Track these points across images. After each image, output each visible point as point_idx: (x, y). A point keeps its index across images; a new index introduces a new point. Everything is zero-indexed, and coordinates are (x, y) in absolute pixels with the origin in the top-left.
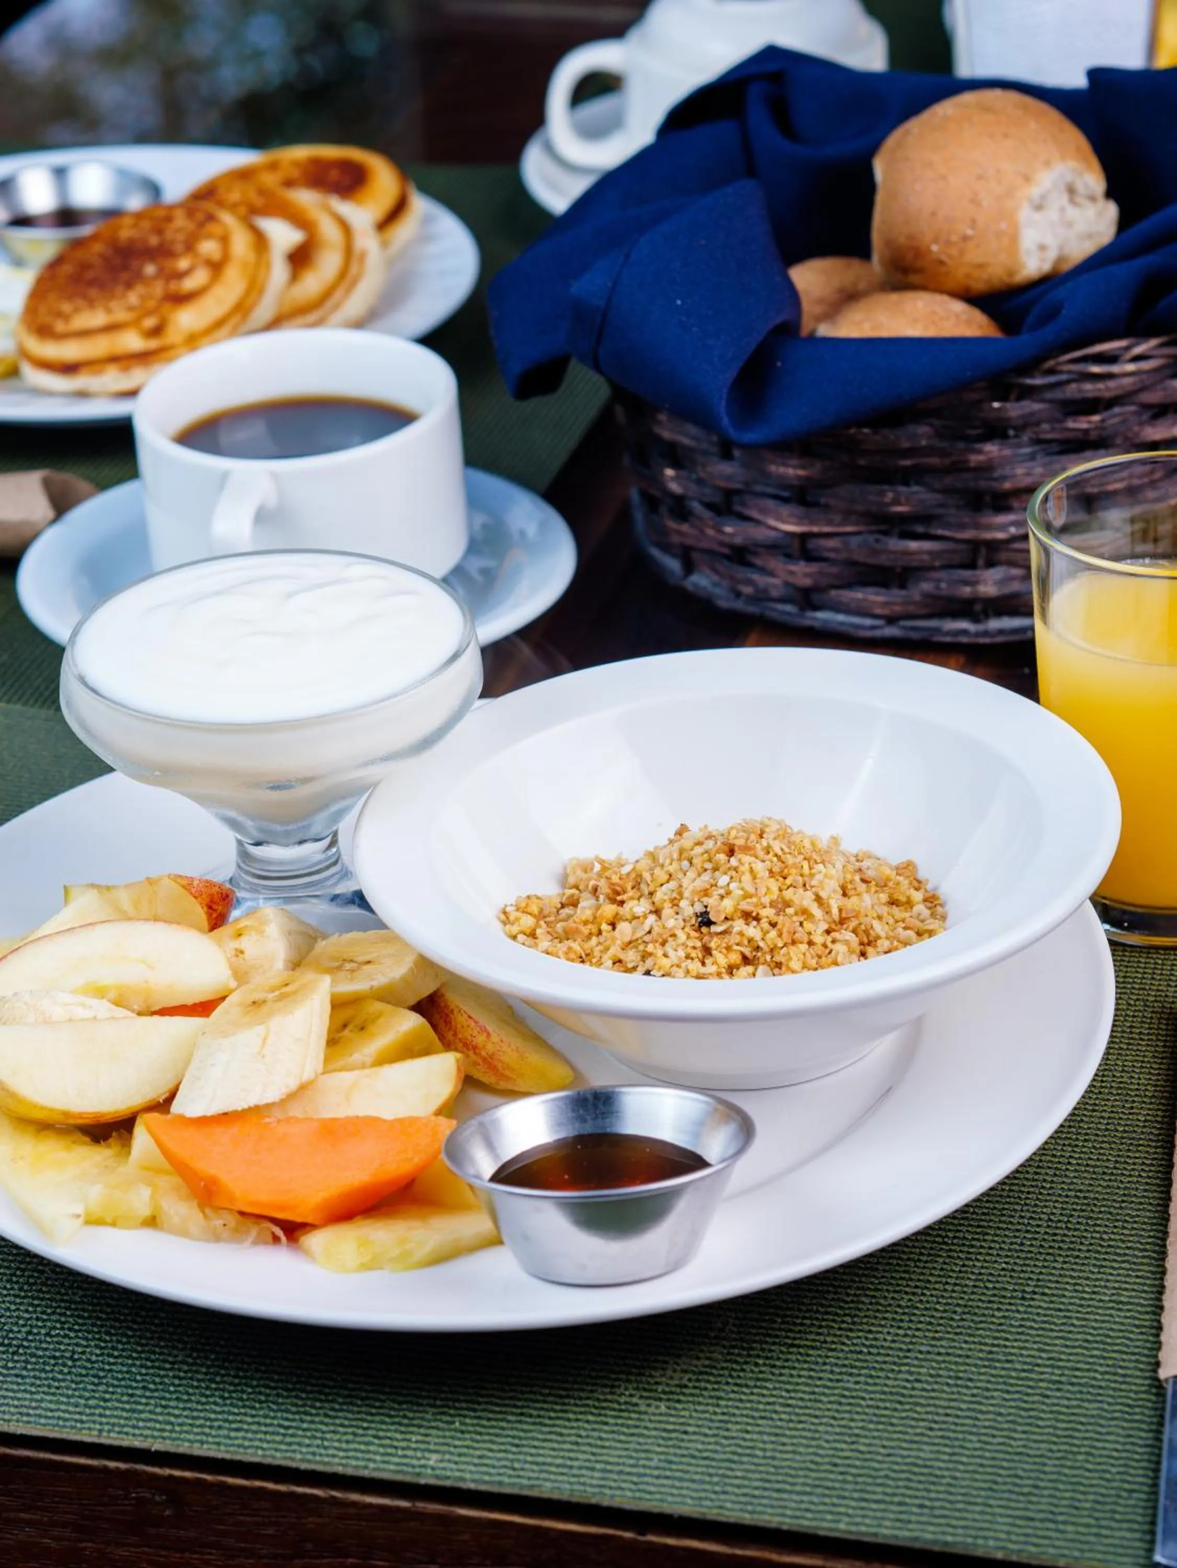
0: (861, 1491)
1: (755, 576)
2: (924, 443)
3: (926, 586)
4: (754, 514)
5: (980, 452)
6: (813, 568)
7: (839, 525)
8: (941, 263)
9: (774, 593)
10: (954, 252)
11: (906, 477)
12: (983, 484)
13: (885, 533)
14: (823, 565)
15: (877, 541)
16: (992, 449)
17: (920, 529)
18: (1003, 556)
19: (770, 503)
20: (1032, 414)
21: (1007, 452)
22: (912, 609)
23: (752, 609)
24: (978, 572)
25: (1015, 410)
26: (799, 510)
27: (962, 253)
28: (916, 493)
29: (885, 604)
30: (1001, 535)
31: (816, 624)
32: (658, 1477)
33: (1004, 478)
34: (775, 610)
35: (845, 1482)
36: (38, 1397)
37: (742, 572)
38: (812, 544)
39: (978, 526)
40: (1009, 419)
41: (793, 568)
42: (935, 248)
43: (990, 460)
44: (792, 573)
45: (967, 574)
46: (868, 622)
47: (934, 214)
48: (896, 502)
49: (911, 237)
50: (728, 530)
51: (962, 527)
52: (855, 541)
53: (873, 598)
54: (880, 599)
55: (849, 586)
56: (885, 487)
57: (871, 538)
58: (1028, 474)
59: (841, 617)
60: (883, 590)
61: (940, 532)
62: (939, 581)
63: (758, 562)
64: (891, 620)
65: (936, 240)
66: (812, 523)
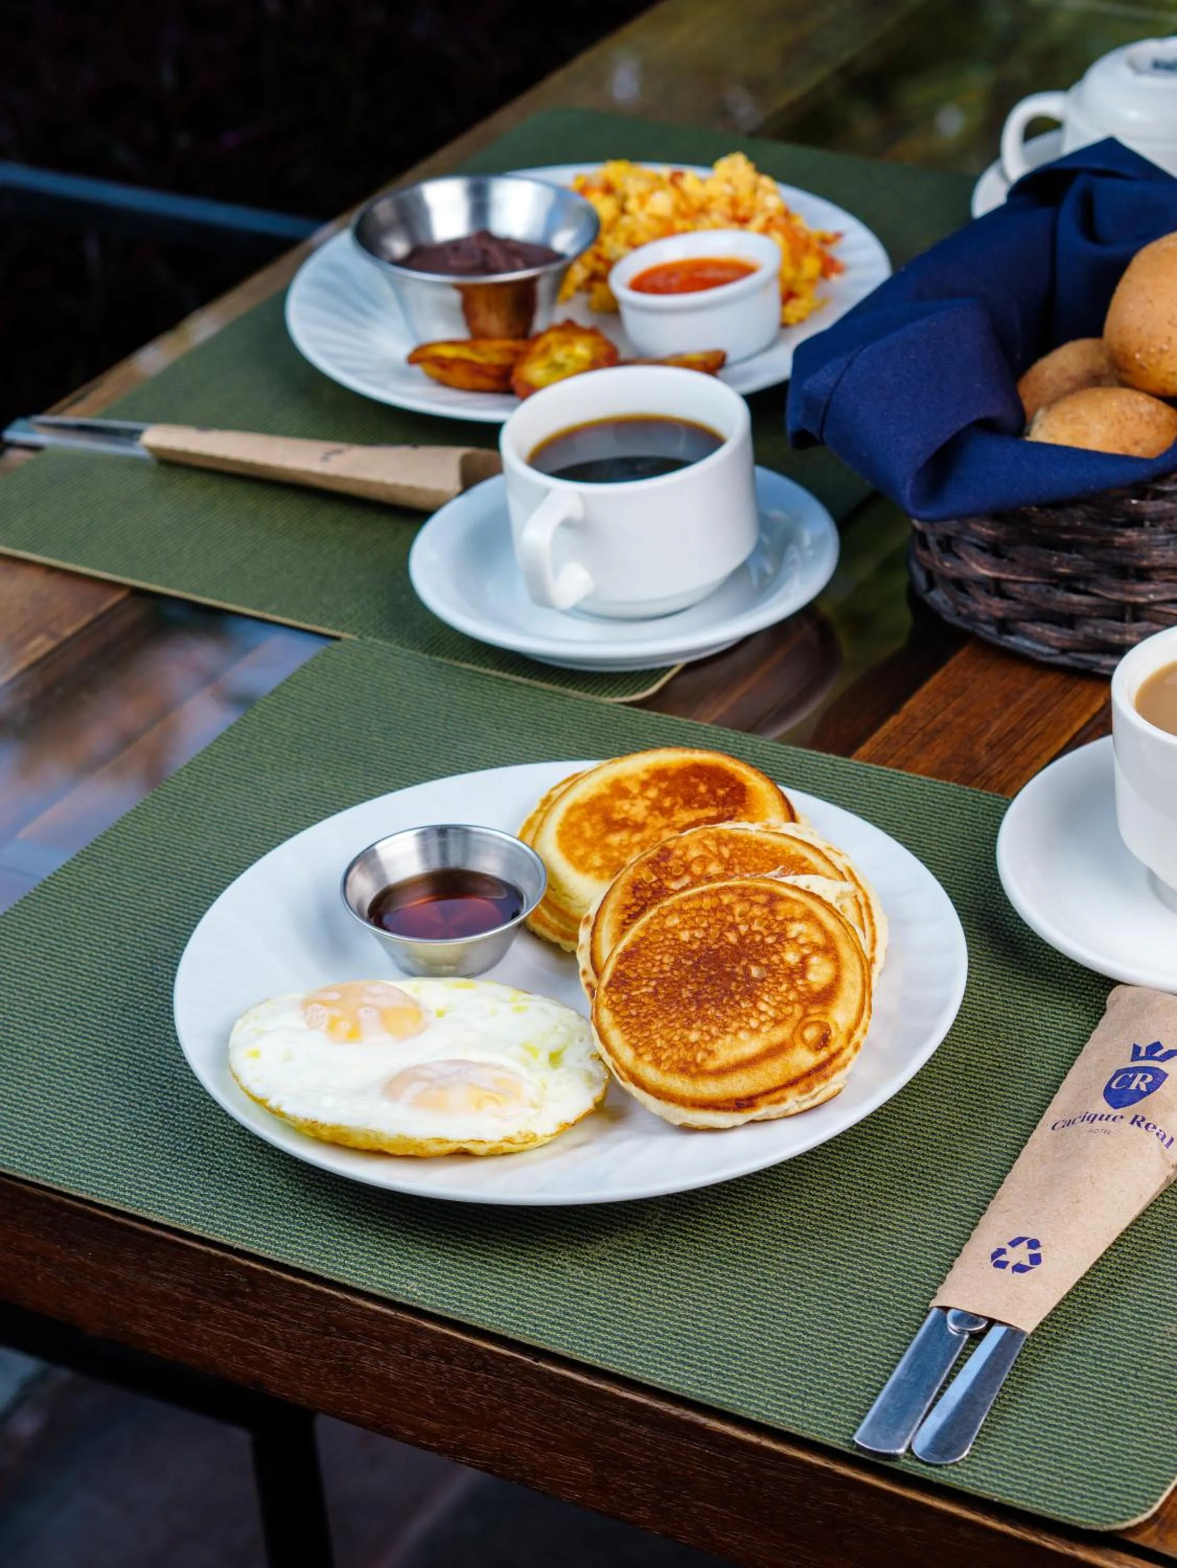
0: (684, 1356)
1: (969, 602)
2: (1079, 523)
3: (1089, 630)
4: (962, 554)
5: (1122, 535)
6: (1005, 604)
7: (1020, 575)
8: (1143, 368)
9: (982, 617)
10: (1153, 361)
11: (1068, 547)
12: (1125, 560)
13: (1056, 586)
14: (1011, 602)
15: (1048, 591)
16: (1132, 534)
17: (1081, 586)
18: (1147, 614)
19: (973, 550)
20: (1165, 511)
21: (1144, 537)
22: (1078, 645)
23: (965, 626)
24: (1125, 625)
25: (1150, 507)
26: (991, 560)
27: (1159, 363)
28: (1076, 559)
29: (1058, 639)
30: (1141, 600)
31: (1009, 645)
32: (553, 1323)
33: (1143, 557)
34: (982, 630)
35: (677, 1347)
36: (175, 1196)
37: (961, 597)
38: (1005, 586)
39: (1123, 591)
40: (1145, 514)
41: (991, 602)
42: (1138, 356)
43: (1131, 543)
44: (989, 606)
45: (1117, 624)
46: (1046, 650)
47: (1139, 330)
48: (1059, 564)
49: (1122, 345)
50: (947, 564)
51: (1111, 589)
52: (1033, 588)
53: (1048, 632)
54: (1054, 635)
55: (1033, 620)
56: (1053, 552)
57: (1044, 588)
58: (1162, 556)
59: (1027, 643)
60: (1056, 628)
61: (1096, 591)
62: (1096, 627)
63: (971, 591)
64: (1064, 651)
65: (1139, 351)
66: (1003, 571)
